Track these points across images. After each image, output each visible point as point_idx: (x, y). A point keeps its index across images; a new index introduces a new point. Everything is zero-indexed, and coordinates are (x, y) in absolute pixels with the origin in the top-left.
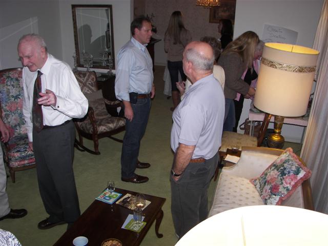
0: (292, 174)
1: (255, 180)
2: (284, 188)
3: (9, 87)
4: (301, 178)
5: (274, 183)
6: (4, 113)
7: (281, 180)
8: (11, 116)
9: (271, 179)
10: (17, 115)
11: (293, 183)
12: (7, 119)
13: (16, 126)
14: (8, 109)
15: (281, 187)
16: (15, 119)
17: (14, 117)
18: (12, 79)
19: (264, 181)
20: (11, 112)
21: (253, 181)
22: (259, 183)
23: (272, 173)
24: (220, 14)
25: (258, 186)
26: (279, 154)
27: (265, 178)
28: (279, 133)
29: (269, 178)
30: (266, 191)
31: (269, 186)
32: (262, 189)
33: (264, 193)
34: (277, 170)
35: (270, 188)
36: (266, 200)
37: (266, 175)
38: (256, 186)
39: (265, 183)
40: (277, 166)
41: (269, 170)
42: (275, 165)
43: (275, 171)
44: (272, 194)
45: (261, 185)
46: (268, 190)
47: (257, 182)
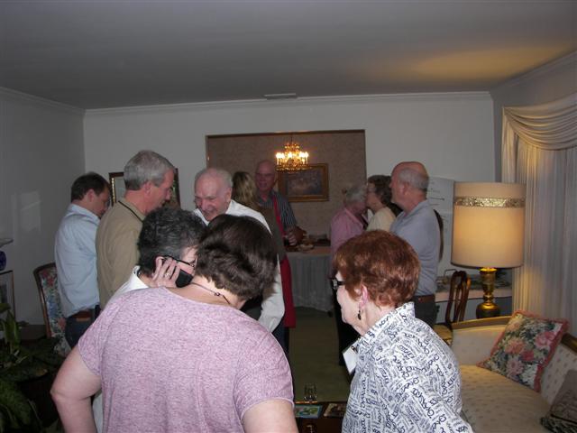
0: (543, 331)
1: (485, 362)
2: (541, 351)
4: (559, 333)
5: (523, 350)
7: (532, 343)
9: (514, 349)
11: (549, 342)
15: (535, 351)
19: (504, 356)
21: (483, 365)
22: (493, 363)
23: (510, 342)
25: (495, 367)
26: (506, 322)
27: (503, 353)
28: (491, 299)
29: (510, 350)
30: (513, 365)
31: (516, 358)
32: (503, 367)
33: (510, 369)
34: (517, 336)
35: (520, 359)
36: (518, 375)
37: (502, 348)
38: (490, 368)
39: (506, 357)
40: (514, 333)
41: (504, 341)
42: (509, 334)
43: (514, 338)
44: (525, 363)
45: (499, 364)
46: (516, 363)
47: (489, 363)
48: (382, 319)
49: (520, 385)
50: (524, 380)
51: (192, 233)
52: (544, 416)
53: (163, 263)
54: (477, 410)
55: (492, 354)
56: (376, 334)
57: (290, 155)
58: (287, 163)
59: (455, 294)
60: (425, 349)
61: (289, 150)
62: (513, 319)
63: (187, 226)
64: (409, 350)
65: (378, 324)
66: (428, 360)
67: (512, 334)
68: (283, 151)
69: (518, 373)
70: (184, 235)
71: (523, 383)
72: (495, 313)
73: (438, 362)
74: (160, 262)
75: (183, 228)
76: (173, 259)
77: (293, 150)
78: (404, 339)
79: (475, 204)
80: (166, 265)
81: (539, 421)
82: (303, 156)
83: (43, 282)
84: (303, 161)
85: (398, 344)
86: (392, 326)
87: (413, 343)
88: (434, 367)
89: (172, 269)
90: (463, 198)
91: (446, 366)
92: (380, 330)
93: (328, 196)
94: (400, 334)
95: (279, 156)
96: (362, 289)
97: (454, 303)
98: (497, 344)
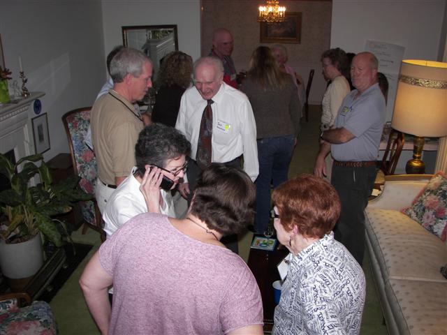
1: (407, 209)
3: (81, 132)
5: (437, 207)
6: (78, 166)
7: (445, 202)
8: (86, 168)
9: (431, 204)
10: (93, 166)
12: (83, 172)
13: (93, 181)
14: (83, 160)
16: (91, 172)
17: (89, 170)
18: (84, 121)
19: (422, 208)
20: (86, 163)
21: (405, 211)
22: (413, 212)
23: (429, 198)
24: (273, 31)
25: (414, 215)
27: (421, 205)
28: (419, 158)
29: (428, 204)
30: (428, 217)
31: (431, 212)
32: (420, 217)
33: (425, 220)
34: (435, 194)
35: (434, 213)
36: (430, 226)
37: (421, 201)
38: (410, 216)
39: (424, 210)
40: (432, 191)
41: (424, 196)
42: (428, 191)
43: (433, 195)
44: (438, 218)
45: (417, 214)
46: (431, 216)
47: (410, 211)
48: (308, 248)
49: (430, 234)
50: (435, 231)
51: (173, 148)
52: (444, 266)
53: (151, 170)
54: (394, 255)
55: (413, 204)
56: (303, 258)
57: (271, 9)
58: (268, 16)
59: (392, 144)
60: (340, 276)
61: (270, 5)
62: (434, 179)
63: (169, 142)
64: (327, 278)
65: (305, 250)
66: (341, 284)
67: (431, 191)
68: (265, 4)
69: (431, 224)
70: (166, 149)
71: (433, 233)
72: (421, 170)
73: (349, 285)
74: (149, 169)
75: (166, 144)
76: (158, 167)
77: (273, 5)
78: (324, 268)
79: (415, 84)
80: (152, 173)
81: (439, 269)
82: (281, 10)
83: (70, 125)
84: (281, 14)
85: (319, 273)
86: (316, 255)
87: (331, 272)
88: (345, 290)
89: (157, 176)
90: (407, 77)
91: (355, 288)
92: (306, 255)
93: (300, 40)
94: (321, 264)
95: (262, 9)
96: (293, 226)
97: (390, 152)
98: (419, 197)
